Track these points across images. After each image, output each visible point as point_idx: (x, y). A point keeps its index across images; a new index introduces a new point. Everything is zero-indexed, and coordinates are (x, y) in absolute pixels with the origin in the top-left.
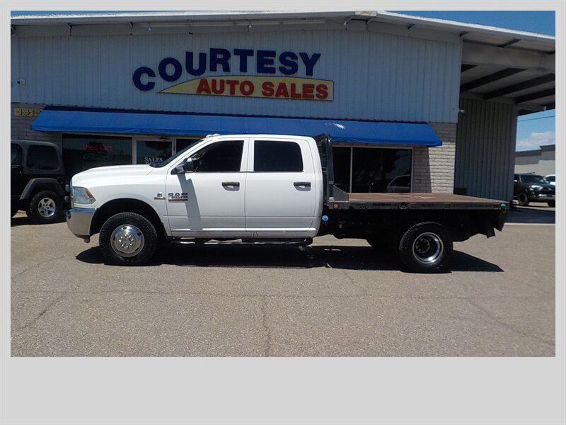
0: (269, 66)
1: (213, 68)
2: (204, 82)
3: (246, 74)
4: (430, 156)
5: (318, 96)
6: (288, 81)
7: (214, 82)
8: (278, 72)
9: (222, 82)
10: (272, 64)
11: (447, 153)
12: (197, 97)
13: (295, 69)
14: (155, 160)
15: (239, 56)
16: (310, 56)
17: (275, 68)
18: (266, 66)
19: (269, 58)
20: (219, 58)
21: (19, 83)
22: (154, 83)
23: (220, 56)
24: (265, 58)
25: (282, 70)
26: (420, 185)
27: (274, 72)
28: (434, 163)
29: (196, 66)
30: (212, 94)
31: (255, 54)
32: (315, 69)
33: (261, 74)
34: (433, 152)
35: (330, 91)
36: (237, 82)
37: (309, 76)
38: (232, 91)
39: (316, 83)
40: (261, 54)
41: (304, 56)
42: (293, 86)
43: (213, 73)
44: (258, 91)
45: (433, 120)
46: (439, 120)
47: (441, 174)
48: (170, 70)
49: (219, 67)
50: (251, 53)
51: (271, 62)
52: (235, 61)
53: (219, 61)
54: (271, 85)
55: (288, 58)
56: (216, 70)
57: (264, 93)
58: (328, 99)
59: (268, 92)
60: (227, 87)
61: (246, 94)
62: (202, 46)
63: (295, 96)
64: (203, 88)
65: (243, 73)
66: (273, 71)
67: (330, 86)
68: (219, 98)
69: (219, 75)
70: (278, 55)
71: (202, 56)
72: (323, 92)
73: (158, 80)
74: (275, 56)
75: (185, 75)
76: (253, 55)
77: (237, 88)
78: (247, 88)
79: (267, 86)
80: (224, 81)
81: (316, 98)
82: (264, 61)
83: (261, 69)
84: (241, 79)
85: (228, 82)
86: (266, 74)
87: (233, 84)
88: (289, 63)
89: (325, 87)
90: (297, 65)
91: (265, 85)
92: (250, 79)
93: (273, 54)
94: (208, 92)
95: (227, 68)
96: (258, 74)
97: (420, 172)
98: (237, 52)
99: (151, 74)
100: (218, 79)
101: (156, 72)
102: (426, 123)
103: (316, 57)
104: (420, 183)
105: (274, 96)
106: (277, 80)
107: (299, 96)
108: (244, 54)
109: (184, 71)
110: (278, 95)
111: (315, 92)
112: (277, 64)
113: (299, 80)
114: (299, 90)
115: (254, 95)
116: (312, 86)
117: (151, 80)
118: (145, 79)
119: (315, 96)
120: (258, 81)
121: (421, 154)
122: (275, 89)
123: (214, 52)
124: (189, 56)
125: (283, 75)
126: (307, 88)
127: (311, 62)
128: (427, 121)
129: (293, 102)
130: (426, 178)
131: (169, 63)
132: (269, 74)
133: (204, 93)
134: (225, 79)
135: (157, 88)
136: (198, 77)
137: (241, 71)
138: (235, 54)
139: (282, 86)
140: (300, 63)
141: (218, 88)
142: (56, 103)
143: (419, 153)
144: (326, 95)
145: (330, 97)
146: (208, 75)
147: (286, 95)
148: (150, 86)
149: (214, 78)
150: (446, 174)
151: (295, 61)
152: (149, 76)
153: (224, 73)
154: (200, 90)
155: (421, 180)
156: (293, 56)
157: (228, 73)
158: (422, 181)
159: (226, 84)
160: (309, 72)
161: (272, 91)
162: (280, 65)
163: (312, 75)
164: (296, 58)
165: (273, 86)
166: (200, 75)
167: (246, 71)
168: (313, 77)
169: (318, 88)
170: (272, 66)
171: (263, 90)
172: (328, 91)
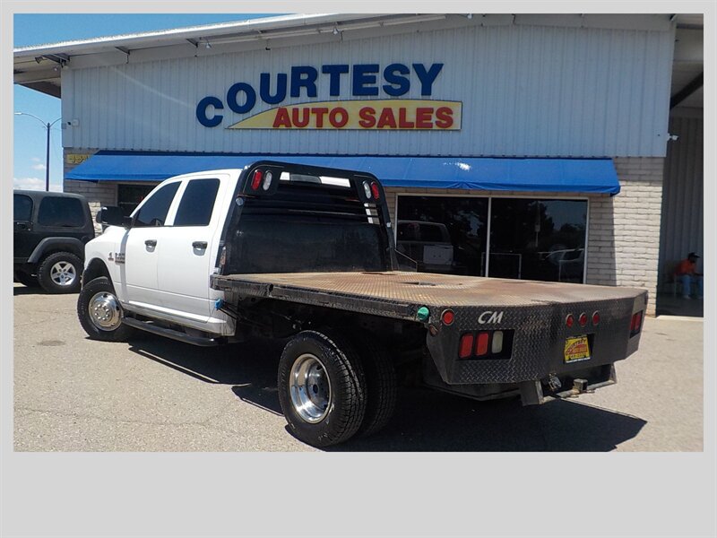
0: (369, 85)
1: (295, 94)
2: (282, 112)
3: (339, 98)
4: (615, 210)
5: (438, 123)
6: (395, 105)
7: (296, 111)
8: (382, 93)
9: (306, 111)
10: (375, 82)
11: (646, 205)
12: (274, 133)
13: (405, 87)
15: (329, 75)
16: (428, 67)
17: (377, 88)
18: (365, 86)
19: (370, 74)
20: (303, 78)
21: (69, 123)
22: (222, 117)
23: (304, 77)
24: (364, 74)
25: (388, 90)
26: (600, 255)
27: (377, 94)
28: (625, 221)
29: (273, 91)
30: (294, 127)
31: (351, 70)
32: (435, 86)
33: (359, 97)
34: (623, 205)
35: (456, 117)
36: (326, 110)
37: (425, 97)
38: (320, 123)
39: (436, 106)
40: (359, 69)
41: (419, 68)
42: (403, 112)
43: (295, 100)
44: (354, 121)
45: (622, 154)
46: (633, 154)
47: (636, 238)
48: (242, 98)
49: (303, 91)
50: (344, 69)
51: (373, 80)
52: (323, 82)
53: (303, 83)
54: (372, 111)
55: (397, 73)
56: (298, 96)
57: (361, 123)
58: (453, 128)
59: (367, 122)
60: (313, 118)
61: (339, 126)
62: (281, 65)
63: (405, 125)
64: (282, 120)
65: (334, 98)
66: (374, 92)
67: (456, 108)
68: (303, 133)
69: (303, 101)
70: (382, 69)
71: (282, 78)
72: (445, 119)
73: (227, 113)
74: (378, 72)
75: (260, 104)
76: (348, 72)
77: (326, 117)
78: (339, 118)
79: (366, 114)
80: (308, 109)
81: (435, 127)
82: (363, 79)
83: (358, 90)
84: (331, 106)
85: (315, 111)
86: (364, 97)
87: (320, 112)
88: (397, 80)
89: (449, 111)
90: (409, 82)
91: (363, 113)
92: (344, 105)
93: (375, 68)
94: (288, 125)
95: (312, 93)
96: (353, 97)
97: (600, 236)
98: (326, 69)
99: (218, 105)
100: (301, 108)
102: (610, 159)
103: (437, 68)
104: (599, 252)
105: (375, 127)
107: (410, 125)
108: (335, 71)
109: (259, 99)
110: (381, 125)
111: (434, 119)
112: (381, 81)
113: (412, 103)
114: (411, 117)
115: (348, 126)
116: (431, 110)
117: (219, 112)
118: (211, 112)
119: (434, 124)
120: (354, 107)
121: (601, 207)
122: (377, 117)
123: (297, 71)
124: (265, 78)
125: (389, 97)
127: (428, 76)
128: (611, 155)
129: (403, 133)
130: (609, 244)
131: (240, 89)
132: (369, 97)
133: (282, 127)
134: (310, 106)
135: (225, 123)
136: (276, 105)
137: (331, 94)
138: (324, 72)
139: (387, 112)
140: (413, 78)
141: (301, 120)
142: (111, 147)
143: (599, 205)
144: (450, 122)
145: (456, 125)
146: (289, 103)
147: (392, 124)
148: (217, 121)
150: (645, 239)
151: (406, 76)
152: (216, 108)
153: (309, 99)
154: (277, 124)
155: (600, 247)
156: (404, 70)
157: (314, 99)
158: (602, 250)
159: (311, 114)
160: (426, 91)
161: (373, 120)
162: (385, 83)
163: (430, 94)
164: (408, 72)
165: (374, 113)
166: (278, 103)
167: (338, 95)
168: (431, 97)
169: (439, 113)
170: (374, 86)
171: (361, 119)
172: (453, 116)
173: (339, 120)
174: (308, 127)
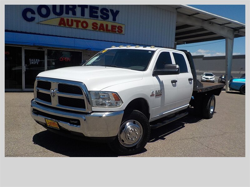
0: (95, 14)
2: (62, 20)
3: (84, 17)
6: (105, 23)
7: (68, 20)
8: (100, 18)
9: (72, 20)
12: (59, 28)
13: (108, 17)
14: (35, 60)
15: (80, 8)
16: (115, 11)
18: (94, 14)
19: (95, 10)
22: (35, 18)
24: (94, 10)
25: (102, 17)
27: (98, 18)
29: (58, 10)
30: (67, 26)
31: (89, 7)
32: (117, 18)
33: (92, 18)
35: (123, 29)
36: (80, 21)
37: (114, 21)
38: (77, 26)
39: (117, 25)
41: (112, 11)
42: (107, 26)
43: (67, 15)
44: (90, 27)
46: (167, 46)
48: (44, 11)
49: (70, 12)
51: (97, 12)
52: (78, 10)
53: (70, 9)
54: (97, 24)
55: (104, 12)
56: (69, 14)
58: (122, 33)
59: (95, 28)
60: (75, 24)
61: (85, 28)
63: (108, 31)
64: (62, 23)
65: (82, 17)
66: (97, 17)
67: (123, 27)
68: (71, 29)
69: (71, 16)
70: (100, 9)
72: (120, 30)
73: (37, 16)
74: (98, 10)
75: (52, 15)
76: (87, 8)
77: (80, 24)
78: (85, 25)
79: (94, 25)
80: (73, 20)
81: (117, 32)
82: (93, 12)
83: (91, 16)
84: (82, 20)
85: (75, 21)
86: (93, 18)
87: (78, 22)
88: (105, 14)
89: (121, 27)
90: (109, 15)
92: (86, 20)
94: (65, 25)
95: (74, 13)
96: (90, 18)
99: (33, 12)
100: (70, 19)
101: (36, 12)
103: (117, 12)
105: (98, 30)
106: (99, 22)
107: (109, 31)
110: (100, 29)
111: (117, 29)
112: (99, 14)
113: (109, 23)
114: (110, 28)
115: (88, 29)
116: (116, 26)
117: (33, 16)
118: (29, 15)
120: (90, 21)
122: (98, 26)
125: (102, 20)
126: (113, 27)
127: (115, 14)
129: (107, 33)
131: (43, 7)
132: (95, 19)
133: (62, 25)
134: (74, 19)
136: (59, 16)
137: (81, 16)
138: (78, 6)
139: (102, 25)
140: (110, 14)
141: (70, 24)
144: (122, 31)
145: (123, 32)
146: (65, 16)
147: (103, 30)
148: (33, 19)
149: (68, 18)
152: (32, 13)
153: (73, 16)
154: (60, 24)
156: (107, 10)
157: (75, 16)
159: (74, 22)
160: (114, 19)
161: (97, 27)
162: (101, 14)
163: (115, 21)
164: (109, 12)
165: (97, 25)
166: (60, 15)
167: (84, 16)
168: (116, 22)
169: (118, 27)
170: (97, 15)
171: (93, 27)
172: (122, 29)
173: (85, 26)
174: (73, 27)
